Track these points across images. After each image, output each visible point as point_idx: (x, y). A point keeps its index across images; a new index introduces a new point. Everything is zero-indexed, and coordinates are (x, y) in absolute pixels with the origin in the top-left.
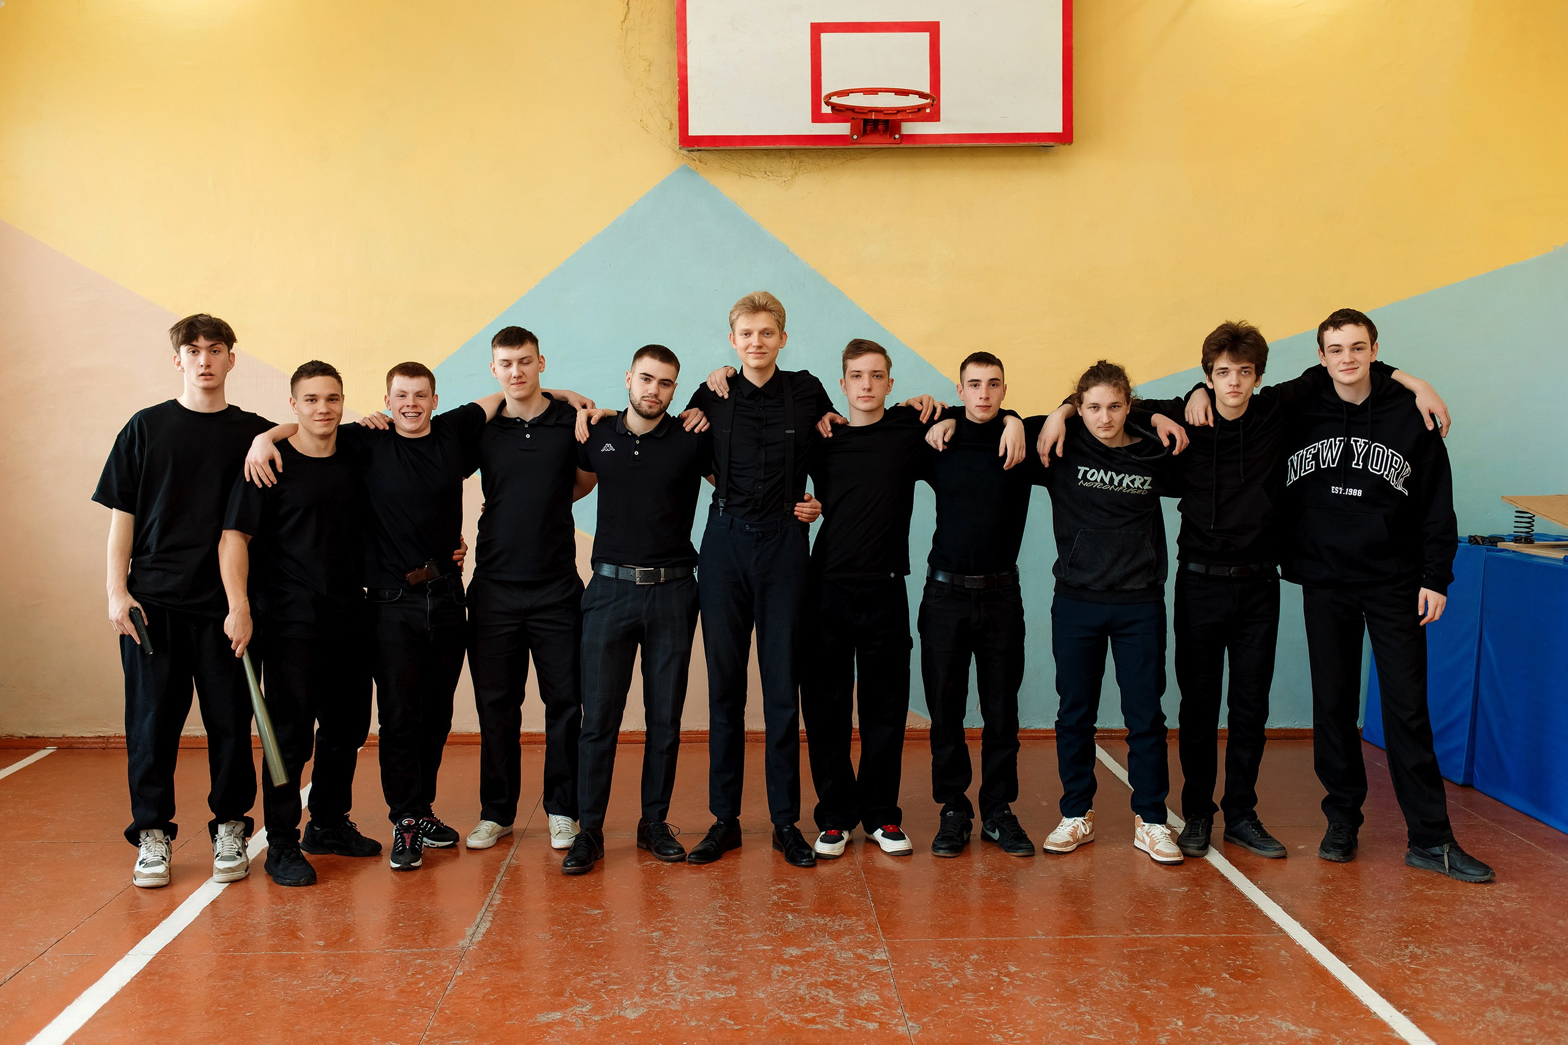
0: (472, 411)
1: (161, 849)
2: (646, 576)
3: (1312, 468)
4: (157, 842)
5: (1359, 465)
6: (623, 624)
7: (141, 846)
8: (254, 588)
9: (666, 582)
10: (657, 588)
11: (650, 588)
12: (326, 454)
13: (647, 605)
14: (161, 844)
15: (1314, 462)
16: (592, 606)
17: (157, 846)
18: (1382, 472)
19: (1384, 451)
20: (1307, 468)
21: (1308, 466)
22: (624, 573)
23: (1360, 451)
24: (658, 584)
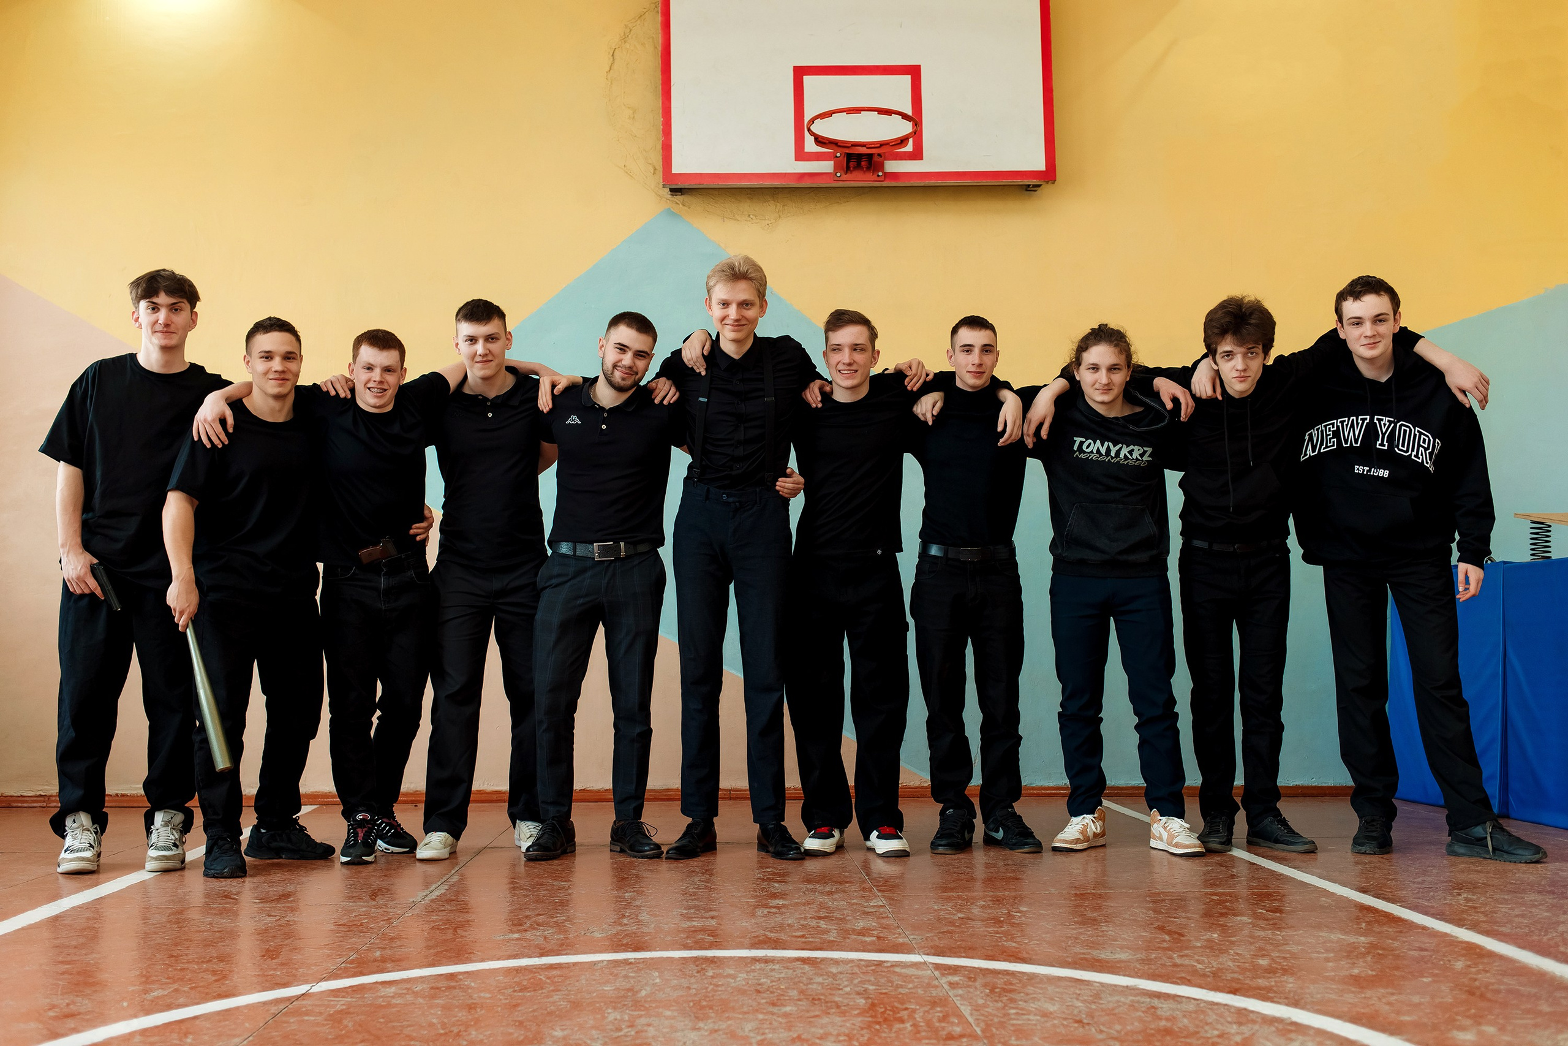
0: (434, 381)
1: (89, 837)
2: (604, 551)
3: (1333, 445)
4: (84, 830)
5: (1384, 446)
6: (581, 601)
7: (67, 834)
8: (199, 558)
9: (627, 557)
10: (617, 564)
11: (610, 564)
12: (280, 419)
13: (606, 581)
14: (89, 832)
15: (1335, 439)
16: (547, 584)
17: (84, 834)
18: (1410, 453)
19: (1411, 430)
20: (1329, 445)
21: (1330, 443)
22: (581, 550)
23: (1384, 430)
24: (618, 559)
